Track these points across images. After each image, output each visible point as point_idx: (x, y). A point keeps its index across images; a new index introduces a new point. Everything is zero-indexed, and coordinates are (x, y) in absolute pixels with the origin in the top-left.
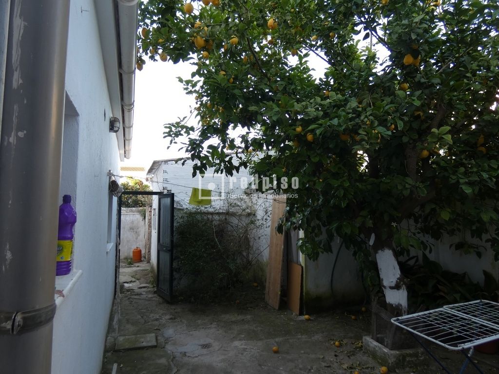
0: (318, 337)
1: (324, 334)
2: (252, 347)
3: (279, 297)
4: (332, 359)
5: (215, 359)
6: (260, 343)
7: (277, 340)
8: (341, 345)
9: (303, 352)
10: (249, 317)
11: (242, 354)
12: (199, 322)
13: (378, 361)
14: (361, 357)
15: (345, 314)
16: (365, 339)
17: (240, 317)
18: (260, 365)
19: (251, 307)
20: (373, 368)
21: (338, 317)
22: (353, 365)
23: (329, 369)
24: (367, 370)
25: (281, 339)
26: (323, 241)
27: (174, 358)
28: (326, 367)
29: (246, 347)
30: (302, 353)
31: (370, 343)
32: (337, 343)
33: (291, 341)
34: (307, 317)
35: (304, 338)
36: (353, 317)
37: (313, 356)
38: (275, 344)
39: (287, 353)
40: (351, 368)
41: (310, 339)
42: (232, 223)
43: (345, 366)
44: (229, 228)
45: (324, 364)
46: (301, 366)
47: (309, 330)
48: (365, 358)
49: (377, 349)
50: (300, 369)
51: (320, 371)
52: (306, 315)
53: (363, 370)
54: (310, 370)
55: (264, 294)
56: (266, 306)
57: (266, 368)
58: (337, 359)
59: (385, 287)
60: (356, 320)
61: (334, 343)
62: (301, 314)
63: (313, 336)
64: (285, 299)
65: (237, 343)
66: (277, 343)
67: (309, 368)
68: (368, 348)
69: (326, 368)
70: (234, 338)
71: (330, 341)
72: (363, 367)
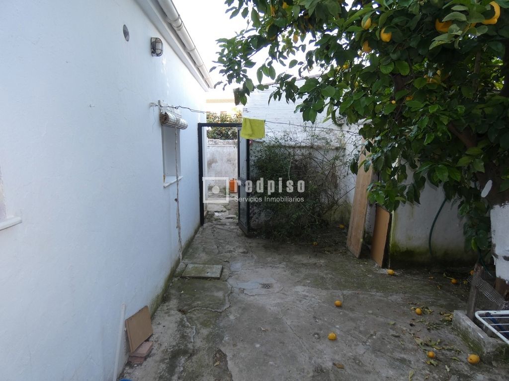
0: (397, 298)
1: (406, 295)
2: (314, 296)
3: (360, 246)
4: (404, 328)
5: (270, 302)
6: (324, 293)
7: (345, 292)
8: (423, 313)
9: (370, 312)
10: (323, 262)
11: (300, 301)
12: (269, 259)
13: (469, 345)
14: (446, 333)
15: (444, 274)
16: (457, 315)
17: (313, 260)
18: (315, 317)
19: (328, 251)
20: (459, 352)
21: (432, 278)
22: (430, 341)
23: (397, 339)
24: (448, 353)
25: (350, 292)
26: (408, 187)
27: (231, 293)
28: (393, 335)
29: (307, 294)
30: (369, 314)
31: (461, 321)
32: (418, 310)
33: (361, 296)
34: (390, 271)
35: (379, 295)
36: (453, 281)
37: (381, 319)
38: (341, 297)
39: (352, 310)
40: (427, 345)
41: (385, 299)
42: (317, 158)
43: (419, 341)
44: (314, 164)
45: (392, 332)
46: (362, 329)
47: (388, 287)
48: (452, 336)
49: (470, 330)
50: (360, 332)
51: (384, 339)
52: (390, 269)
53: (443, 351)
54: (372, 335)
55: (346, 239)
56: (345, 252)
57: (320, 322)
58: (410, 330)
59: (496, 256)
60: (456, 284)
61: (415, 309)
62: (385, 266)
63: (391, 295)
64: (370, 247)
65: (300, 289)
66: (344, 295)
67: (372, 332)
68: (458, 325)
69: (393, 338)
70: (298, 282)
71: (411, 305)
72: (444, 347)
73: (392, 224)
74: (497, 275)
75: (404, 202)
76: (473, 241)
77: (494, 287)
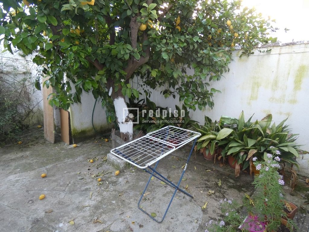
0: (80, 158)
1: (85, 155)
2: (24, 177)
3: (53, 136)
4: (86, 173)
6: (32, 173)
7: (48, 167)
8: (94, 161)
9: (66, 172)
10: (28, 153)
11: (14, 185)
13: (115, 167)
14: (106, 167)
15: (102, 138)
16: (108, 156)
17: (20, 154)
18: (27, 191)
19: (31, 145)
20: (111, 173)
21: (97, 142)
22: (99, 173)
23: (82, 180)
24: (107, 175)
25: (51, 166)
28: (80, 179)
29: (19, 179)
30: (65, 173)
31: (111, 158)
32: (91, 161)
33: (59, 165)
34: (74, 145)
35: (69, 161)
36: (106, 140)
37: (72, 174)
38: (46, 171)
39: (53, 176)
40: (97, 176)
41: (74, 161)
42: (8, 81)
43: (93, 176)
44: (7, 85)
45: (79, 178)
46: (62, 183)
47: (75, 154)
48: (108, 167)
49: (114, 160)
50: (61, 186)
51: (75, 183)
52: (74, 144)
53: (105, 176)
54: (68, 184)
55: (43, 133)
56: (44, 142)
57: (31, 192)
58: (89, 172)
59: (119, 123)
60: (108, 141)
61: (90, 161)
62: (71, 143)
63: (76, 158)
64: (60, 134)
65: (12, 177)
66: (47, 169)
67: (68, 183)
68: (110, 160)
69: (80, 180)
70: (9, 173)
71: (88, 160)
72: (105, 173)
73: (71, 118)
74: (121, 132)
75: (73, 104)
76: (109, 118)
77: (121, 138)
